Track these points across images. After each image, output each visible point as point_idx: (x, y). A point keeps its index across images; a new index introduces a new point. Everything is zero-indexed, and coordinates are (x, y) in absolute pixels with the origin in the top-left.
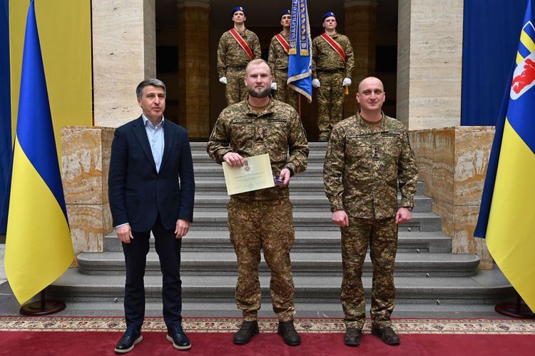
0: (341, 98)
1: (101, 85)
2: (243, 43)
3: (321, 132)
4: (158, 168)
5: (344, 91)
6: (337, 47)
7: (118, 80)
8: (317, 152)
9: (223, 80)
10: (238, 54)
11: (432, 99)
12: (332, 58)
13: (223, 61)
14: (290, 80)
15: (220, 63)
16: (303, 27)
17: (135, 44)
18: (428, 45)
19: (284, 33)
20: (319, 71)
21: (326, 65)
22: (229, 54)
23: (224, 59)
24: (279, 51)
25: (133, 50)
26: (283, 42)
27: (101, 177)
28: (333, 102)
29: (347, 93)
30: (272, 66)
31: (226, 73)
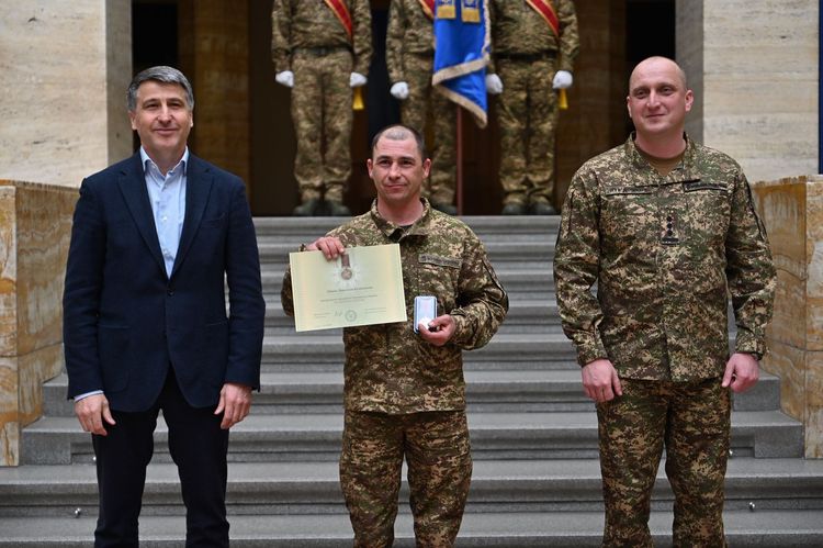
0: (551, 116)
1: (7, 90)
3: (507, 193)
4: (169, 267)
5: (557, 102)
6: (540, 4)
7: (46, 77)
8: (501, 237)
9: (285, 77)
10: (320, 20)
11: (754, 119)
12: (529, 28)
13: (284, 35)
14: (438, 77)
15: (279, 39)
20: (502, 58)
21: (516, 43)
22: (301, 21)
23: (289, 30)
24: (411, 13)
25: (79, 10)
27: (14, 295)
28: (532, 126)
29: (564, 105)
30: (397, 45)
31: (291, 62)
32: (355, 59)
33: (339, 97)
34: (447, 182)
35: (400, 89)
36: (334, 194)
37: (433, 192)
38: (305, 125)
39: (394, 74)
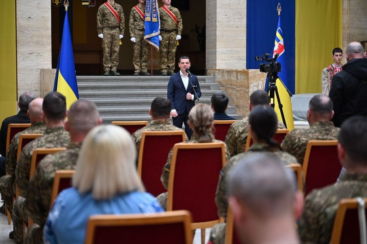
1: (22, 38)
2: (115, 13)
3: (162, 69)
6: (173, 16)
7: (33, 35)
9: (101, 36)
10: (112, 20)
11: (229, 50)
12: (170, 23)
13: (101, 23)
14: (146, 37)
15: (99, 25)
16: (154, 4)
17: (45, 11)
18: (227, 16)
19: (139, 5)
20: (163, 31)
21: (166, 27)
22: (106, 20)
24: (137, 18)
25: (43, 15)
26: (140, 12)
28: (170, 50)
29: (178, 44)
30: (132, 26)
31: (102, 31)
32: (121, 30)
33: (117, 41)
34: (146, 66)
35: (133, 39)
36: (114, 69)
37: (142, 69)
38: (107, 49)
39: (132, 35)
